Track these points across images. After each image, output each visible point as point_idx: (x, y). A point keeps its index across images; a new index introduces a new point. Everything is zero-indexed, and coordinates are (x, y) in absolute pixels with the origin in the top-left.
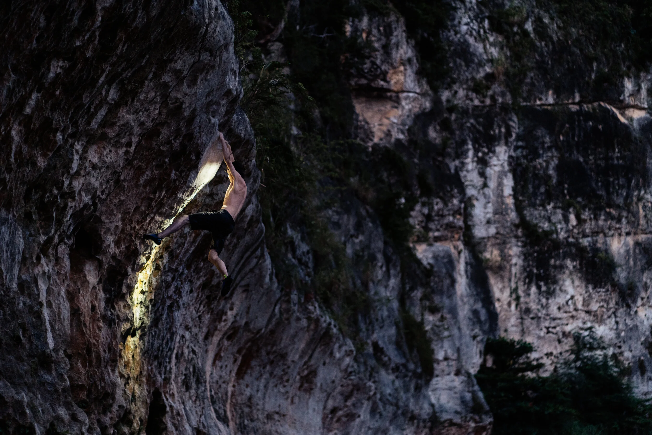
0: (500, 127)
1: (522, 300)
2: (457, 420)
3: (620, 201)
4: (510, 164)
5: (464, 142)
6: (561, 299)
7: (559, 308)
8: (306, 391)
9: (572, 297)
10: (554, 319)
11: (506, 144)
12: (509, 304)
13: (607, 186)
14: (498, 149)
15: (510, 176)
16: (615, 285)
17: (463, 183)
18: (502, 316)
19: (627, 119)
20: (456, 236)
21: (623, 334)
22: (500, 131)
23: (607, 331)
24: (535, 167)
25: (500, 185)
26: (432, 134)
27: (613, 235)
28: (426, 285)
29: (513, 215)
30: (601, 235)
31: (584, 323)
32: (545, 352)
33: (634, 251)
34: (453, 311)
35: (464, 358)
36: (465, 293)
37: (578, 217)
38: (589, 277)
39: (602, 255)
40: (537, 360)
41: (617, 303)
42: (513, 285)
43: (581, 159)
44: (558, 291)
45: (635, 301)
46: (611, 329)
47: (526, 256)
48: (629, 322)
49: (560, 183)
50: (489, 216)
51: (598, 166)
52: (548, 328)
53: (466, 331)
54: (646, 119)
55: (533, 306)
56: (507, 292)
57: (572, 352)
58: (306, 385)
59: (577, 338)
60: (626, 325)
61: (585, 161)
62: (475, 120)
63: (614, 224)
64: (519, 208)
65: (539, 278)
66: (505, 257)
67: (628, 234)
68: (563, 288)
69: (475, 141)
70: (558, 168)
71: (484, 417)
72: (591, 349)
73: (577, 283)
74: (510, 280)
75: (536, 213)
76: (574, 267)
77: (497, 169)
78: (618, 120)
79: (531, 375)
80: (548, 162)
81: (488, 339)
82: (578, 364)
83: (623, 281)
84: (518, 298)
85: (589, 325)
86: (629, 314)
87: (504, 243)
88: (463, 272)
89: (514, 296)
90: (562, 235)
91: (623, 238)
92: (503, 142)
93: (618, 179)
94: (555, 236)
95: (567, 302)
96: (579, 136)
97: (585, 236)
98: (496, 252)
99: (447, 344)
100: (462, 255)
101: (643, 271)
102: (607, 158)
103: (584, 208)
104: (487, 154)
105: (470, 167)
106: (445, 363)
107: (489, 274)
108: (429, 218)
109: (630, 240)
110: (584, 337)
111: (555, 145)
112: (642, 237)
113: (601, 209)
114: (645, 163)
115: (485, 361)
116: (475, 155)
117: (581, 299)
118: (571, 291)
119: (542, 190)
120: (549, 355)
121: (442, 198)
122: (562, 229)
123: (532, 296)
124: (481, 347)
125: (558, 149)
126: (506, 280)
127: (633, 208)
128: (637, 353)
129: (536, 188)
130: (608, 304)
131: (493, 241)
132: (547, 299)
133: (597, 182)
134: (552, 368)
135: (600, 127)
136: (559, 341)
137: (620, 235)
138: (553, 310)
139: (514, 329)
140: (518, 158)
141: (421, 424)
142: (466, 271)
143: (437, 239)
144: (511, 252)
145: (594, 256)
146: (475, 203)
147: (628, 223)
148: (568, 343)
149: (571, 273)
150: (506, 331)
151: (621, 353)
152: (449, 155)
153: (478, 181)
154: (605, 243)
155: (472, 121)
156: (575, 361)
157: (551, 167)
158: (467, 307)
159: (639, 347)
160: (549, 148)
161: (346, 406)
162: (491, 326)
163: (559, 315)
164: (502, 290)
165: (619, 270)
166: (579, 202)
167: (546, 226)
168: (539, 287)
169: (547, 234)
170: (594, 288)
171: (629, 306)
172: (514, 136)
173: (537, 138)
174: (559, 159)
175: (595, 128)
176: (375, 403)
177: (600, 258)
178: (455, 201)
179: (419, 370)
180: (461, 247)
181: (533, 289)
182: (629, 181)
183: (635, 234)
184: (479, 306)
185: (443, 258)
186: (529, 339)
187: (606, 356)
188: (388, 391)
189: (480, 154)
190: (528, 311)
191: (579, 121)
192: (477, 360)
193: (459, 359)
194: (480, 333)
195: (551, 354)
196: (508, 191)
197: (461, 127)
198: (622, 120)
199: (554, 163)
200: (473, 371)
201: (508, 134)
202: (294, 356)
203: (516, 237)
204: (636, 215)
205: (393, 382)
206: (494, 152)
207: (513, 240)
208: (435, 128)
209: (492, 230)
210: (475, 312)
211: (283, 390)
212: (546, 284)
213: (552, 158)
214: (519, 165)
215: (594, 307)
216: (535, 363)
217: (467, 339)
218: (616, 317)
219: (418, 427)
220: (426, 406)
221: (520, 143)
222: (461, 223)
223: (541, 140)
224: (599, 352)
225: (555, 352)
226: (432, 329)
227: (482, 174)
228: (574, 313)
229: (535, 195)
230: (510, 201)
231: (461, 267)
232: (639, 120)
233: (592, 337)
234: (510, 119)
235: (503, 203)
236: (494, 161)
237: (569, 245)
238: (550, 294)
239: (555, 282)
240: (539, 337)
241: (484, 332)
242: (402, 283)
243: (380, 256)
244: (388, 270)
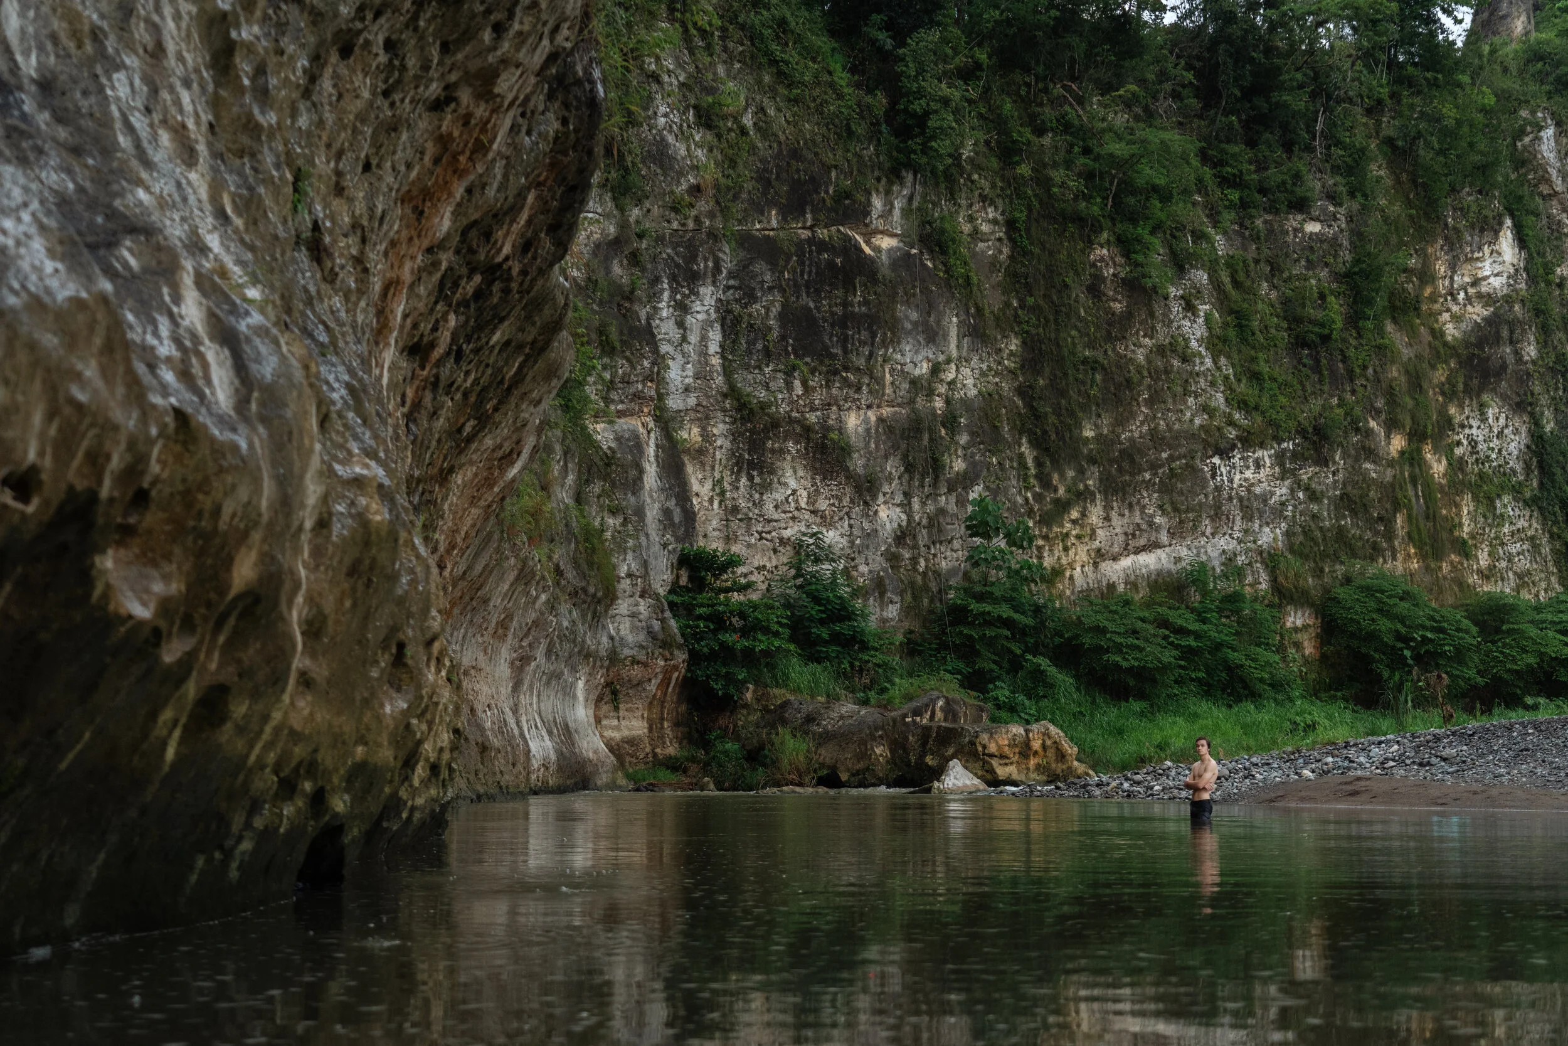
0: (706, 260)
1: (728, 495)
2: (643, 658)
3: (861, 362)
4: (717, 311)
5: (657, 280)
6: (779, 496)
7: (776, 507)
8: (499, 637)
9: (794, 492)
10: (769, 521)
11: (714, 283)
12: (711, 501)
13: (844, 341)
14: (702, 290)
15: (717, 326)
16: (850, 477)
17: (654, 336)
18: (701, 516)
19: (873, 249)
20: (646, 410)
21: (858, 542)
22: (706, 266)
23: (838, 538)
24: (750, 315)
25: (704, 339)
26: (617, 269)
27: (849, 409)
28: (605, 477)
29: (720, 380)
30: (834, 408)
31: (808, 526)
32: (756, 564)
33: (877, 431)
34: (640, 512)
35: (652, 573)
36: (655, 487)
37: (804, 383)
38: (818, 465)
39: (834, 436)
40: (745, 575)
41: (852, 501)
42: (717, 475)
43: (812, 305)
44: (775, 485)
45: (874, 497)
46: (842, 535)
47: (735, 436)
48: (866, 525)
49: (783, 338)
50: (687, 381)
51: (833, 314)
52: (760, 533)
53: (655, 537)
54: (898, 249)
55: (743, 503)
56: (708, 485)
57: (791, 565)
58: (500, 631)
59: (798, 546)
60: (863, 529)
61: (817, 308)
62: (674, 249)
63: (851, 393)
64: (727, 372)
65: (752, 465)
66: (706, 436)
67: (869, 407)
68: (783, 480)
69: (673, 278)
70: (782, 317)
71: (676, 652)
72: (817, 560)
73: (801, 473)
74: (713, 468)
75: (750, 377)
76: (798, 451)
77: (700, 317)
78: (862, 251)
79: (736, 597)
80: (768, 310)
81: (683, 550)
82: (799, 581)
83: (860, 471)
84: (723, 493)
85: (815, 529)
86: (868, 516)
87: (707, 418)
88: (652, 459)
89: (717, 490)
90: (784, 408)
91: (862, 412)
92: (709, 280)
93: (859, 332)
94: (774, 409)
95: (787, 499)
96: (810, 273)
97: (813, 409)
98: (696, 431)
99: (630, 556)
100: (652, 435)
101: (886, 457)
102: (845, 304)
103: (813, 372)
104: (688, 296)
105: (664, 314)
106: (628, 581)
107: (686, 459)
108: (611, 386)
109: (872, 415)
110: (808, 546)
111: (777, 286)
112: (886, 411)
113: (836, 373)
114: (894, 310)
115: (678, 577)
116: (672, 297)
117: (805, 494)
118: (793, 484)
119: (759, 345)
120: (761, 569)
121: (628, 360)
122: (783, 399)
123: (742, 489)
124: (674, 559)
125: (783, 291)
126: (708, 468)
127: (877, 372)
128: (876, 567)
129: (751, 343)
130: (840, 501)
131: (692, 414)
132: (762, 494)
133: (832, 335)
134: (764, 587)
135: (838, 261)
136: (775, 551)
137: (859, 408)
138: (769, 506)
139: (716, 533)
140: (728, 302)
141: (598, 663)
142: (657, 456)
143: (621, 414)
144: (715, 431)
145: (824, 437)
146: (670, 363)
147: (870, 392)
148: (786, 555)
149: (793, 459)
150: (705, 536)
151: (855, 567)
152: (640, 300)
153: (675, 334)
154: (839, 420)
155: (669, 251)
156: (795, 577)
157: (772, 315)
158: (657, 505)
159: (878, 558)
160: (770, 289)
161: (521, 647)
162: (686, 531)
163: (776, 516)
164: (701, 482)
165: (856, 455)
166: (806, 364)
167: (762, 394)
168: (751, 478)
169: (763, 406)
170: (824, 479)
171: (866, 503)
172: (725, 272)
173: (754, 276)
174: (783, 306)
175: (831, 264)
176: (552, 640)
177: (832, 440)
178: (646, 363)
179: (600, 594)
180: (651, 425)
181: (744, 481)
182: (873, 336)
183: (879, 406)
184: (672, 504)
185: (629, 440)
186: (736, 549)
187: (834, 572)
188: (565, 624)
189: (678, 297)
190: (735, 510)
191: (811, 252)
192: (668, 576)
193: (646, 575)
194: (672, 539)
195: (764, 567)
196: (713, 347)
197: (654, 259)
198: (867, 250)
199: (775, 310)
200: (662, 591)
201: (717, 269)
202: (496, 601)
203: (724, 410)
204: (880, 381)
205: (570, 612)
206: (697, 294)
207: (719, 414)
208: (621, 262)
209: (692, 401)
210: (667, 512)
211: (480, 640)
212: (761, 474)
213: (773, 302)
214: (730, 312)
215: (823, 505)
216: (743, 581)
217: (657, 548)
218: (850, 518)
219: (594, 667)
220: (605, 639)
221: (732, 282)
222: (653, 393)
223: (759, 279)
224: (827, 566)
225: (768, 565)
226: (613, 536)
227: (681, 324)
228: (796, 513)
229: (749, 352)
230: (716, 361)
231: (651, 451)
232: (889, 250)
233: (818, 547)
234: (720, 250)
235: (707, 364)
236: (697, 307)
237: (791, 421)
238: (766, 487)
239: (772, 472)
240: (749, 546)
241: (678, 540)
242: (579, 478)
243: (558, 448)
244: (566, 464)
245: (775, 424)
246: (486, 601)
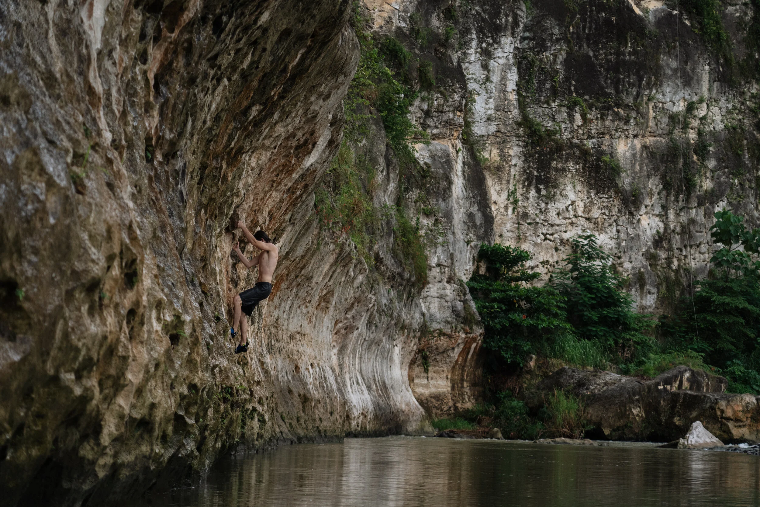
0: (507, 16)
1: (520, 203)
2: (447, 330)
3: (630, 100)
4: (515, 56)
5: (467, 31)
6: (561, 204)
7: (558, 214)
8: (322, 309)
9: (573, 203)
10: (552, 226)
11: (513, 34)
12: (506, 208)
13: (616, 83)
14: (503, 40)
15: (515, 69)
16: (618, 192)
17: (463, 76)
18: (498, 220)
19: (642, 10)
20: (455, 134)
21: (624, 244)
22: (507, 21)
23: (608, 241)
24: (541, 61)
25: (503, 79)
26: (435, 22)
27: (619, 137)
28: (421, 187)
29: (515, 112)
30: (607, 137)
31: (584, 231)
32: (541, 260)
33: (641, 155)
34: (448, 215)
35: (457, 264)
36: (461, 195)
37: (584, 116)
38: (592, 182)
39: (606, 158)
40: (532, 268)
41: (620, 211)
42: (512, 188)
43: (591, 54)
44: (558, 197)
45: (638, 209)
46: (611, 238)
47: (527, 157)
48: (630, 231)
49: (567, 79)
50: (489, 112)
51: (608, 61)
52: (545, 235)
53: (460, 236)
54: (663, 10)
55: (531, 211)
56: (504, 195)
57: (569, 261)
58: (323, 304)
59: (575, 246)
60: (628, 233)
61: (595, 56)
62: (481, 7)
63: (621, 125)
64: (522, 105)
65: (539, 181)
66: (504, 157)
67: (635, 136)
68: (564, 193)
69: (480, 30)
70: (567, 63)
71: (475, 327)
72: (590, 258)
73: (579, 188)
74: (508, 182)
75: (540, 110)
76: (577, 170)
77: (501, 61)
78: (633, 11)
79: (524, 285)
80: (555, 56)
81: (482, 246)
82: (575, 274)
83: (627, 187)
84: (516, 202)
85: (589, 233)
86: (632, 223)
87: (504, 142)
88: (460, 173)
89: (512, 199)
90: (566, 135)
91: (629, 140)
92: (509, 32)
93: (629, 77)
94: (558, 136)
95: (567, 208)
96: (590, 28)
97: (590, 137)
98: (495, 152)
99: (440, 250)
100: (460, 154)
101: (648, 177)
102: (618, 54)
103: (590, 107)
104: (492, 45)
105: (473, 58)
106: (438, 270)
107: (487, 174)
108: (427, 114)
109: (638, 143)
110: (583, 246)
111: (564, 38)
112: (649, 140)
113: (609, 108)
114: (658, 60)
115: (478, 267)
116: (479, 45)
117: (582, 204)
118: (572, 196)
119: (548, 85)
120: (545, 263)
121: (442, 93)
122: (566, 129)
123: (531, 199)
124: (475, 253)
125: (568, 42)
126: (504, 182)
127: (642, 109)
128: (638, 264)
129: (541, 83)
130: (610, 211)
131: (493, 139)
132: (547, 204)
133: (607, 78)
134: (547, 278)
135: (614, 19)
136: (556, 249)
137: (627, 137)
138: (552, 216)
139: (510, 234)
140: (524, 50)
141: (412, 334)
142: (463, 171)
143: (435, 137)
144: (511, 153)
145: (599, 159)
146: (476, 97)
147: (637, 124)
148: (565, 253)
149: (573, 177)
150: (501, 236)
151: (621, 264)
152: (452, 46)
153: (480, 74)
154: (611, 146)
155: (477, 8)
156: (572, 271)
157: (559, 61)
158: (462, 210)
159: (640, 258)
160: (558, 40)
161: (345, 318)
162: (486, 231)
163: (558, 222)
164: (499, 193)
165: (623, 175)
166: (585, 100)
167: (549, 124)
168: (538, 191)
169: (550, 133)
170: (597, 193)
171: (631, 214)
172: (522, 26)
173: (545, 30)
174: (568, 54)
175: (607, 21)
176: (372, 314)
177: (605, 162)
178: (456, 97)
179: (413, 279)
180: (460, 146)
181: (533, 193)
182: (641, 79)
183: (643, 136)
184: (474, 209)
185: (441, 157)
186: (525, 247)
187: (604, 267)
188: (384, 301)
189: (484, 45)
190: (525, 215)
191: (592, 11)
192: (470, 267)
193: (452, 266)
194: (474, 238)
195: (548, 262)
196: (511, 86)
197: (465, 14)
198: (637, 11)
199: (561, 58)
200: (465, 279)
201: (516, 23)
202: (318, 278)
203: (518, 136)
204: (644, 116)
205: (389, 292)
206: (499, 43)
207: (515, 139)
208: (439, 15)
209: (493, 128)
210: (470, 216)
212: (546, 187)
213: (560, 50)
214: (525, 58)
215: (596, 213)
216: (530, 272)
217: (461, 244)
218: (617, 225)
219: (408, 336)
220: (417, 315)
221: (527, 34)
222: (461, 121)
223: (549, 32)
224: (597, 262)
225: (551, 261)
226: (426, 234)
227: (485, 67)
228: (574, 220)
229: (540, 90)
230: (513, 97)
231: (458, 167)
232: (655, 11)
233: (590, 247)
234: (518, 8)
235: (505, 99)
236: (499, 53)
237: (572, 146)
238: (550, 198)
239: (556, 186)
240: (536, 244)
241: (479, 238)
242: (399, 186)
243: (381, 160)
244: (388, 174)
245: (559, 148)
246: (309, 279)
